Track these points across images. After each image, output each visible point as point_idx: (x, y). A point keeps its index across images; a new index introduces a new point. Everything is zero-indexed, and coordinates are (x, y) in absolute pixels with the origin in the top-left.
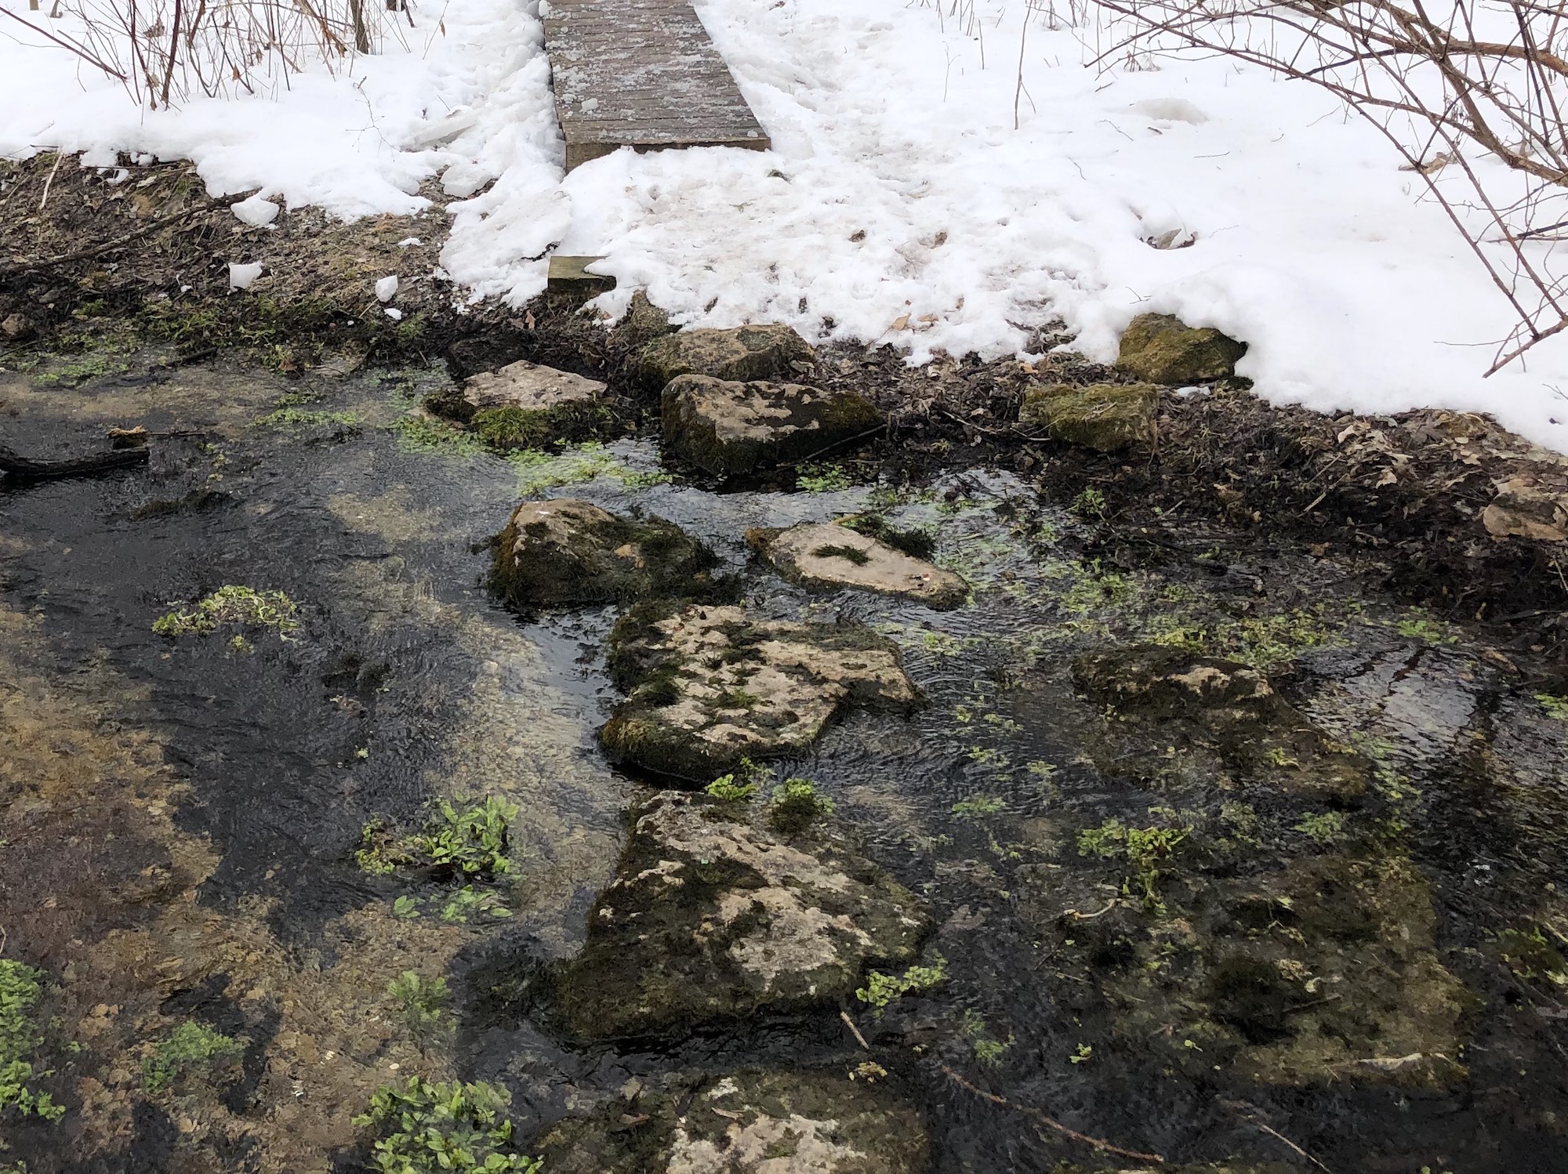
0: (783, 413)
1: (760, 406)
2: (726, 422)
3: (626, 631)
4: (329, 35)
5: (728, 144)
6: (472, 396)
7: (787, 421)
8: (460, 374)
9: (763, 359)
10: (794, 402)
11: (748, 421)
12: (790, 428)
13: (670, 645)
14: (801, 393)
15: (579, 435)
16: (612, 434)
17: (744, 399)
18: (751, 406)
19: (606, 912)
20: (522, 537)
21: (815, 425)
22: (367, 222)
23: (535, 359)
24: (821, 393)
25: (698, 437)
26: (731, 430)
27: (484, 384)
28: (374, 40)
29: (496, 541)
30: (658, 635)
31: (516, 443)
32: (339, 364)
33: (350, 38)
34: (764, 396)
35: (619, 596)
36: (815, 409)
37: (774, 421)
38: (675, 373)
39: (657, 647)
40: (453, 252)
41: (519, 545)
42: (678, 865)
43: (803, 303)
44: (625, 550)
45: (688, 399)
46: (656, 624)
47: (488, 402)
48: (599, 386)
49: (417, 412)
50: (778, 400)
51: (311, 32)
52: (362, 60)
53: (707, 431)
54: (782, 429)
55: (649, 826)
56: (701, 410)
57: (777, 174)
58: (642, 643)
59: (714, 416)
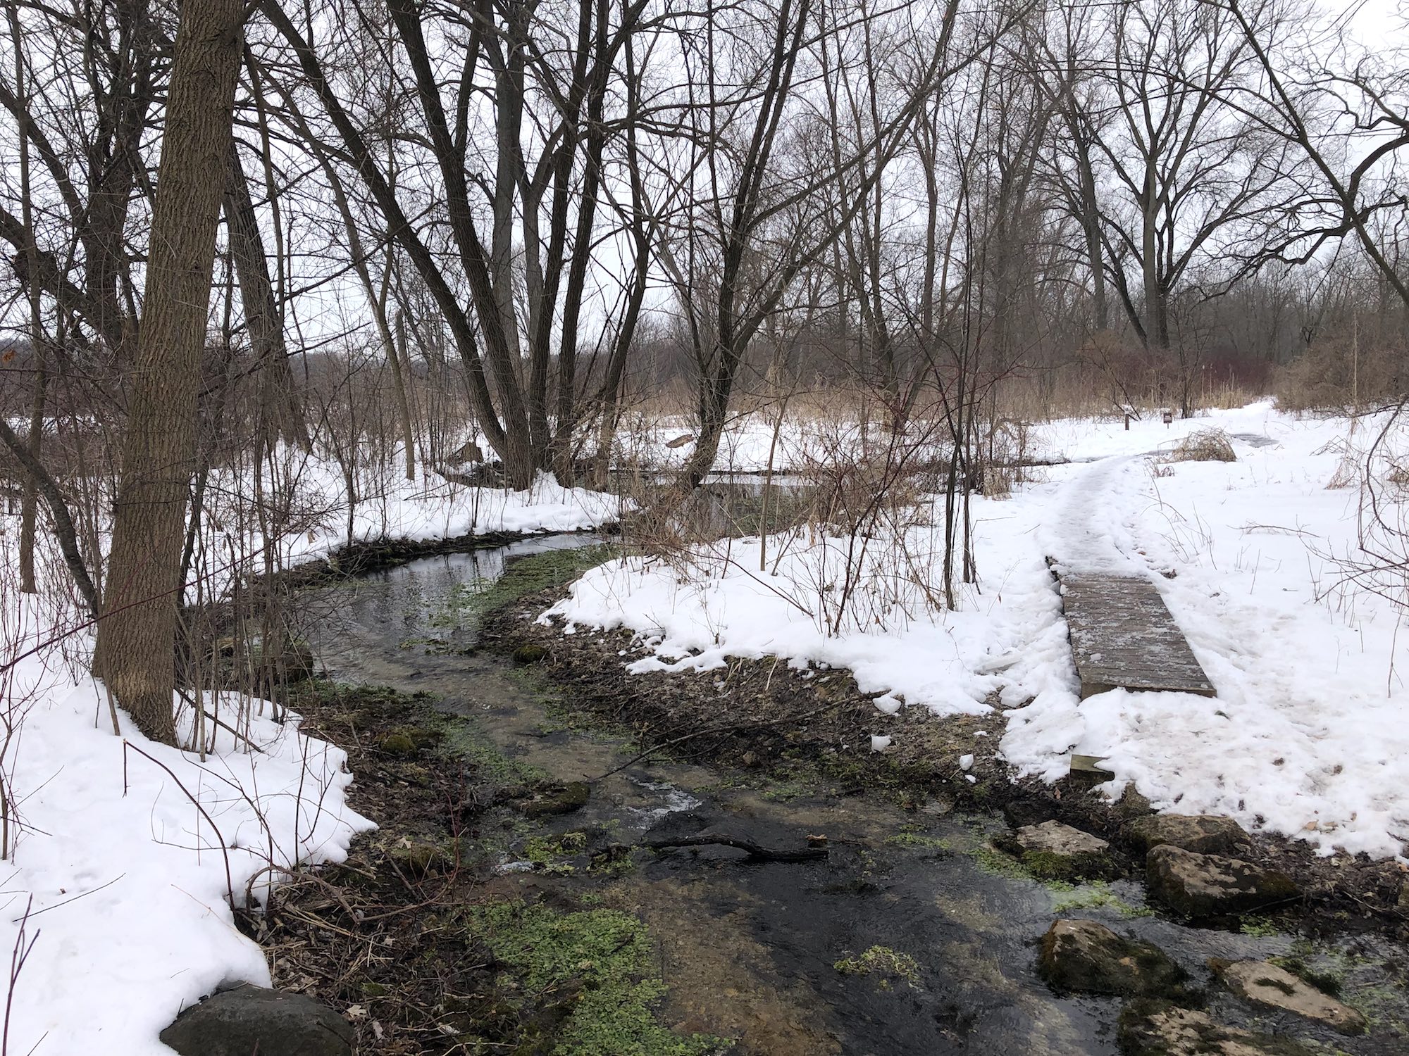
0: (1232, 879)
1: (1214, 871)
2: (1191, 881)
3: (1128, 1017)
4: (931, 599)
5: (1188, 692)
6: (1022, 840)
7: (1233, 885)
8: (1014, 824)
9: (1215, 839)
10: (1238, 873)
11: (1206, 882)
12: (1235, 891)
13: (1159, 1033)
14: (1242, 866)
15: (1091, 875)
16: (1112, 877)
17: (1203, 866)
18: (1207, 871)
20: (1059, 943)
21: (1253, 890)
22: (953, 718)
23: (1062, 821)
24: (1258, 869)
25: (1172, 888)
26: (1195, 887)
27: (1029, 834)
28: (957, 602)
29: (1040, 941)
30: (1151, 1025)
31: (1050, 875)
32: (936, 807)
33: (943, 600)
34: (1218, 866)
35: (1124, 991)
36: (1253, 880)
37: (1224, 884)
38: (1157, 842)
39: (1151, 1033)
40: (1008, 743)
43: (1242, 804)
44: (1126, 961)
47: (1032, 846)
48: (1103, 843)
49: (987, 845)
50: (1227, 869)
51: (921, 596)
52: (951, 613)
53: (1178, 885)
54: (1231, 890)
57: (1221, 714)
58: (1140, 1028)
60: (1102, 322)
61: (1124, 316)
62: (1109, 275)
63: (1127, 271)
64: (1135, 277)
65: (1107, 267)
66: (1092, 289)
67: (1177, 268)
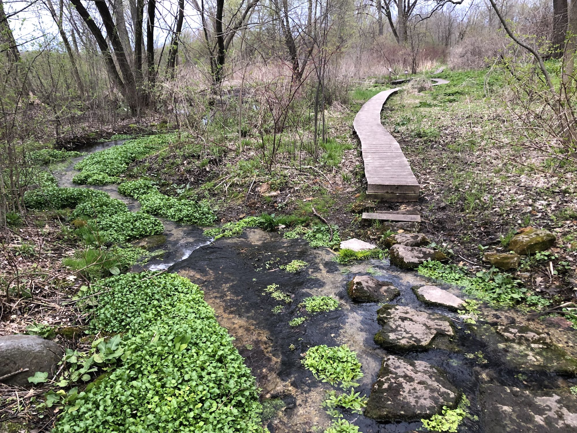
0: (422, 255)
1: (416, 253)
2: (407, 257)
6: (342, 246)
7: (422, 258)
9: (416, 242)
10: (424, 253)
13: (392, 316)
14: (426, 250)
18: (413, 253)
19: (376, 387)
20: (355, 285)
21: (430, 259)
23: (358, 238)
25: (399, 260)
26: (408, 259)
27: (345, 244)
30: (389, 314)
34: (417, 251)
36: (430, 255)
37: (419, 258)
38: (394, 244)
39: (389, 316)
41: (354, 287)
42: (394, 376)
45: (397, 251)
46: (389, 310)
47: (346, 248)
48: (374, 246)
50: (420, 252)
53: (402, 259)
54: (421, 260)
55: (387, 364)
56: (400, 253)
59: (404, 255)
60: (381, 32)
61: (390, 29)
62: (384, 11)
63: (391, 9)
64: (394, 11)
65: (383, 8)
66: (377, 17)
67: (411, 7)
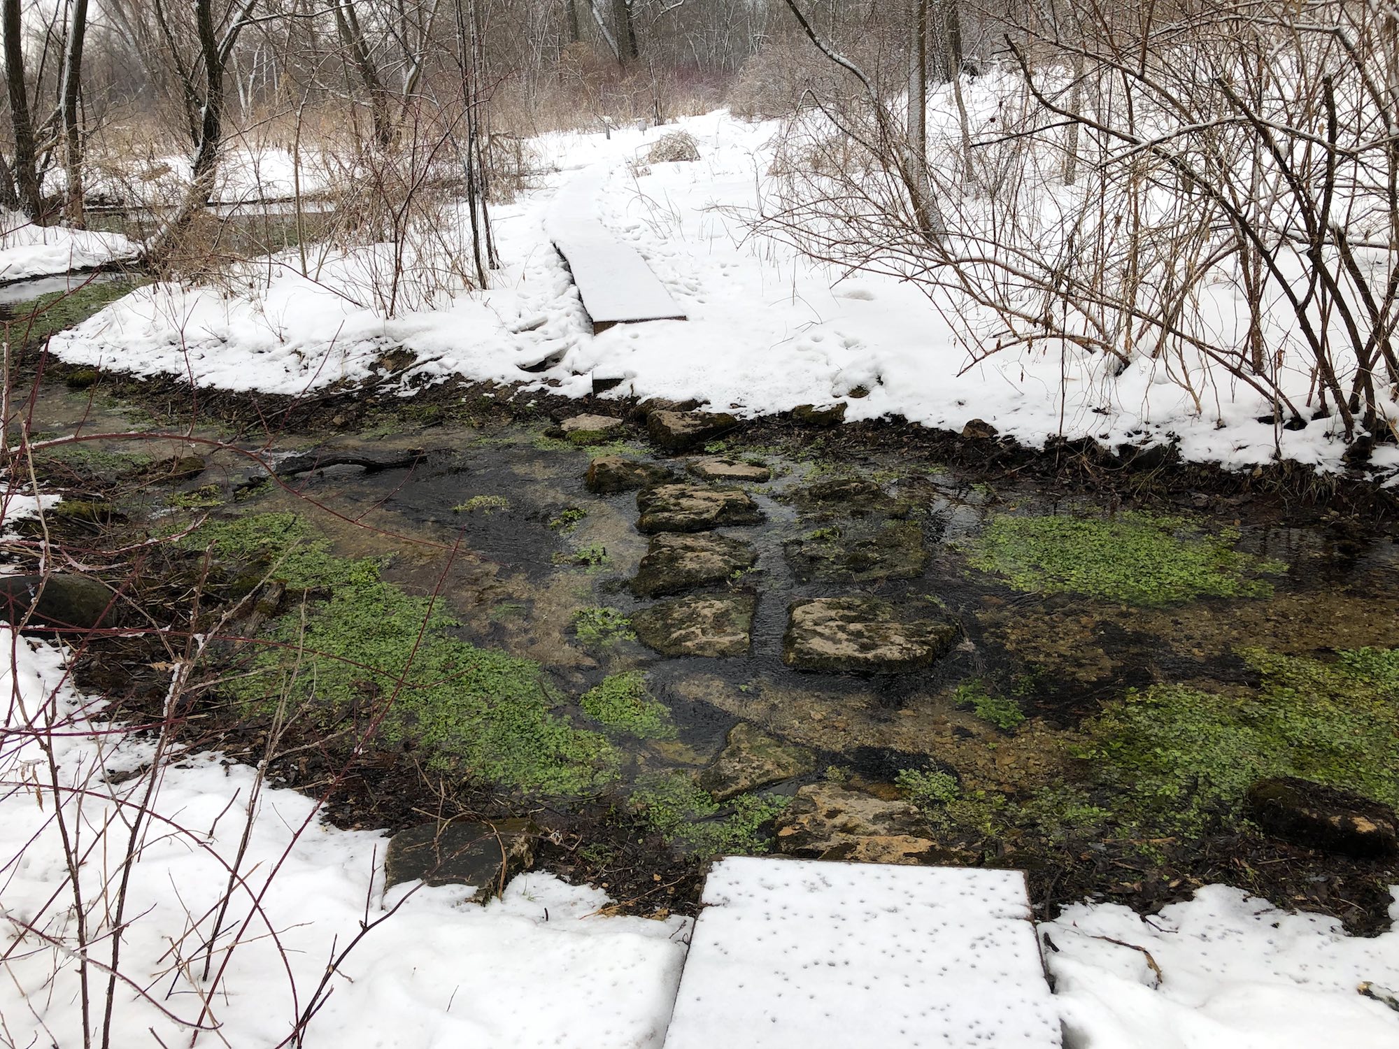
1: (687, 420)
2: (675, 428)
3: (642, 494)
4: (467, 282)
5: (667, 318)
6: (565, 427)
7: (700, 425)
8: (557, 421)
9: (688, 404)
10: (702, 418)
11: (683, 426)
13: (659, 495)
14: (705, 414)
15: (613, 438)
17: (681, 418)
18: (683, 420)
19: (646, 562)
20: (597, 469)
21: (711, 425)
23: (590, 413)
24: (713, 414)
25: (664, 433)
26: (677, 430)
27: (567, 424)
28: (489, 284)
30: (654, 494)
31: (587, 444)
32: (501, 422)
33: (477, 283)
35: (637, 486)
36: (711, 420)
37: (694, 426)
39: (654, 497)
41: (595, 472)
42: (669, 549)
44: (638, 471)
45: (659, 419)
46: (654, 491)
47: (571, 429)
48: (620, 421)
52: (485, 292)
53: (668, 431)
54: (696, 429)
55: (657, 541)
56: (664, 423)
58: (648, 497)
59: (670, 425)
